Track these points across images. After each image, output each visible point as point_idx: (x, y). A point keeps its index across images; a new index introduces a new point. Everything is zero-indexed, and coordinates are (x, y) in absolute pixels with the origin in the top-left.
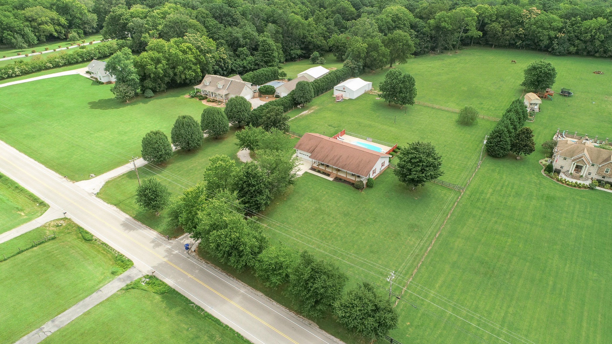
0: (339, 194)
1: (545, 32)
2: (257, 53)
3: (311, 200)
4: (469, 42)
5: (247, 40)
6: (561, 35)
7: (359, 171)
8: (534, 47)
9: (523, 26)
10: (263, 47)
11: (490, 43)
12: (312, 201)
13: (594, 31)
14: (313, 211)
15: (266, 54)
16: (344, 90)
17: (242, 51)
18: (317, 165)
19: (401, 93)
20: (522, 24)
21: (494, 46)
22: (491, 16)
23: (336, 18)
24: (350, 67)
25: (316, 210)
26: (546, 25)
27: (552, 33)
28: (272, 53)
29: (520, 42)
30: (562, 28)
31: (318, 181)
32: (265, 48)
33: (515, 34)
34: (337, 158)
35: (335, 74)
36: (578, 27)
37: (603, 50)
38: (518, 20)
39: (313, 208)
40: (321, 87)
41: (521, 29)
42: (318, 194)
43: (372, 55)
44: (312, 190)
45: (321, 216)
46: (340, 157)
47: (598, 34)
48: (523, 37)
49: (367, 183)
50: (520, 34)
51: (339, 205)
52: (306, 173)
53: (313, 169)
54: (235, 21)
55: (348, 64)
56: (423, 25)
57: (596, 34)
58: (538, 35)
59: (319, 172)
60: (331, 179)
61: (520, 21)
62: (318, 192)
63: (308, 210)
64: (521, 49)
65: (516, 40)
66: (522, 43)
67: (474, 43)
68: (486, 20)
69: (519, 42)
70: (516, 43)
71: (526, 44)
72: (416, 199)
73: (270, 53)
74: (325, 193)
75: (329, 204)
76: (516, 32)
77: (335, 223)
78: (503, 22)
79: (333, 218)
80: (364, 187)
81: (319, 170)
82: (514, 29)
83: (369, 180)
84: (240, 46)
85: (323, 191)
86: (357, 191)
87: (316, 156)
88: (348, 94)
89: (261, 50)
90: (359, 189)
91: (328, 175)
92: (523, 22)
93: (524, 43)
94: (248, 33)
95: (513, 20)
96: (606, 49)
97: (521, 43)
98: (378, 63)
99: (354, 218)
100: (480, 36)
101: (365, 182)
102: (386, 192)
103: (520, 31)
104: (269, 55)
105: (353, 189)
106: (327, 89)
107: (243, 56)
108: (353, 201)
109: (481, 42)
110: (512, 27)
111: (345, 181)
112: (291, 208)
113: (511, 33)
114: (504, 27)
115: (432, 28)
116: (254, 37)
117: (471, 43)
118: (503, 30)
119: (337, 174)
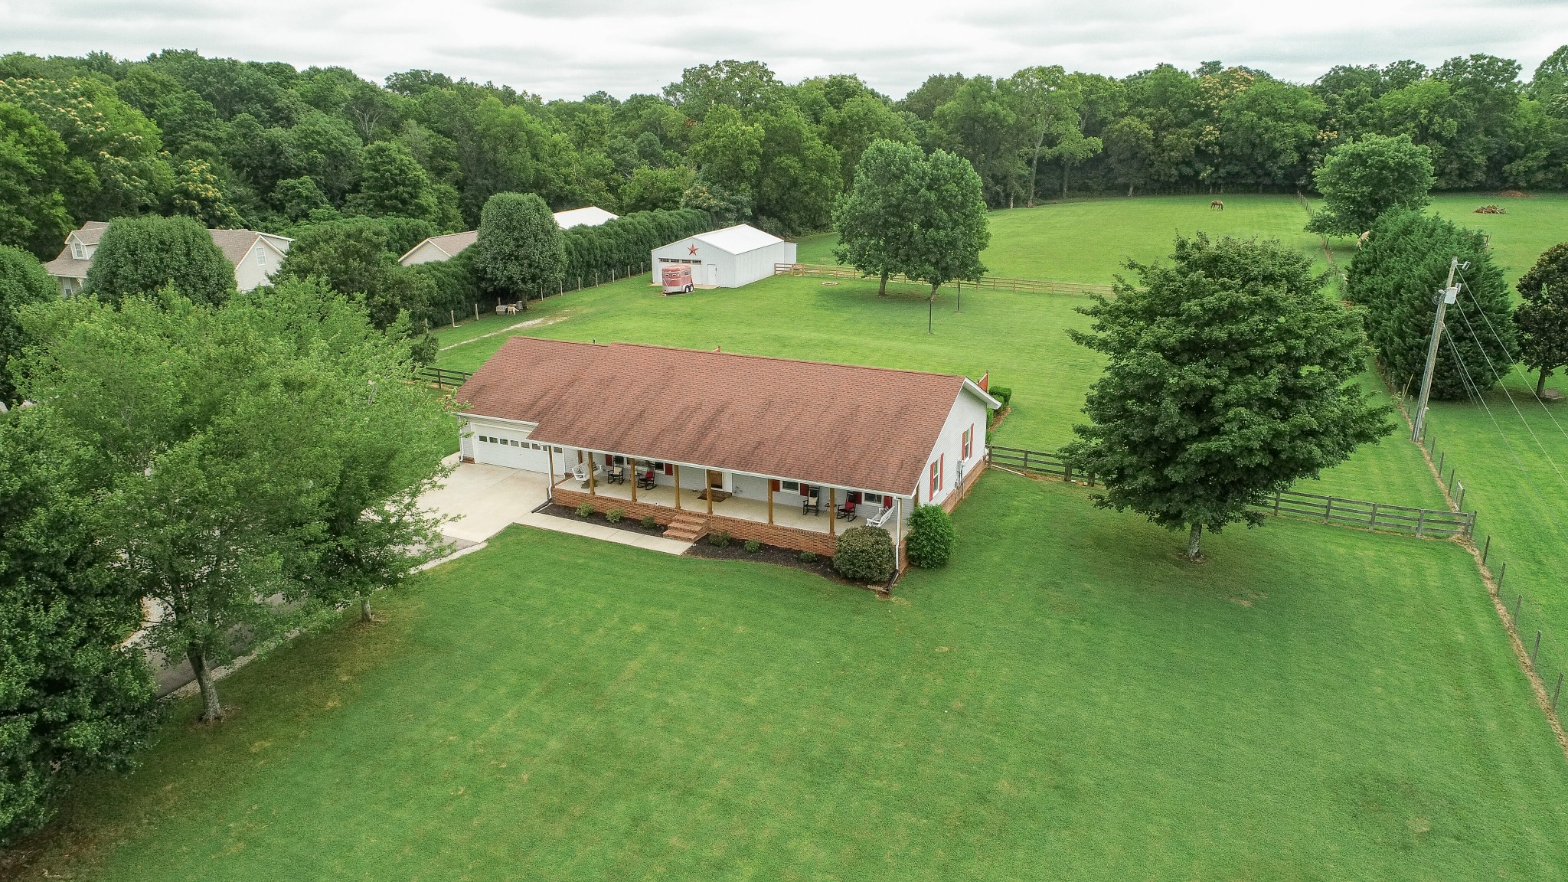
0: (741, 629)
1: (1287, 128)
2: (355, 198)
3: (536, 687)
4: (1057, 187)
5: (315, 153)
6: (1327, 136)
7: (855, 466)
8: (1252, 182)
9: (1213, 121)
10: (377, 171)
11: (1121, 180)
12: (548, 691)
13: (1424, 111)
14: (551, 769)
15: (390, 198)
16: (693, 257)
17: (293, 187)
18: (586, 485)
19: (931, 226)
20: (1207, 114)
21: (1131, 189)
22: (1113, 97)
23: (642, 142)
24: (708, 209)
25: (577, 762)
26: (1283, 107)
27: (1306, 130)
28: (413, 196)
29: (1210, 170)
30: (1326, 117)
31: (595, 564)
32: (382, 176)
33: (1192, 144)
34: (699, 419)
35: (654, 220)
36: (1371, 110)
37: (1458, 169)
38: (1196, 105)
39: (554, 744)
40: (598, 252)
41: (1209, 128)
42: (590, 640)
43: (783, 165)
44: (548, 622)
45: (621, 807)
46: (720, 411)
47: (1437, 119)
48: (1217, 152)
49: (909, 540)
50: (1208, 144)
51: (751, 700)
52: (514, 530)
53: (558, 506)
54: (282, 119)
55: (697, 197)
56: (919, 124)
57: (1430, 122)
58: (1266, 137)
59: (596, 517)
60: (673, 547)
61: (1199, 107)
62: (589, 627)
63: (513, 769)
64: (1213, 192)
65: (1198, 165)
66: (1217, 170)
67: (1069, 188)
68: (1102, 112)
69: (1205, 170)
70: (1197, 173)
71: (1228, 173)
72: (1246, 604)
73: (406, 195)
74: (638, 628)
75: (681, 698)
76: (1197, 138)
77: (746, 852)
78: (1151, 114)
79: (725, 806)
80: (896, 571)
81: (597, 506)
82: (1190, 131)
83: (920, 519)
84: (287, 173)
85: (624, 620)
86: (854, 593)
87: (573, 422)
88: (712, 269)
89: (369, 188)
90: (865, 581)
91: (655, 528)
92: (1209, 108)
93: (1222, 172)
94: (318, 133)
95: (1180, 107)
96: (1467, 165)
97: (1212, 173)
98: (806, 193)
99: (897, 787)
100: (1094, 152)
101: (898, 537)
102: (1043, 586)
103: (1208, 133)
104: (404, 202)
105: (830, 586)
106: (624, 264)
107: (298, 204)
108: (845, 658)
109: (1090, 183)
110: (1182, 124)
111: (763, 547)
112: (363, 772)
113: (1179, 140)
114: (1159, 127)
115: (951, 126)
116: (344, 149)
117: (1061, 190)
118: (1156, 134)
119: (709, 517)
